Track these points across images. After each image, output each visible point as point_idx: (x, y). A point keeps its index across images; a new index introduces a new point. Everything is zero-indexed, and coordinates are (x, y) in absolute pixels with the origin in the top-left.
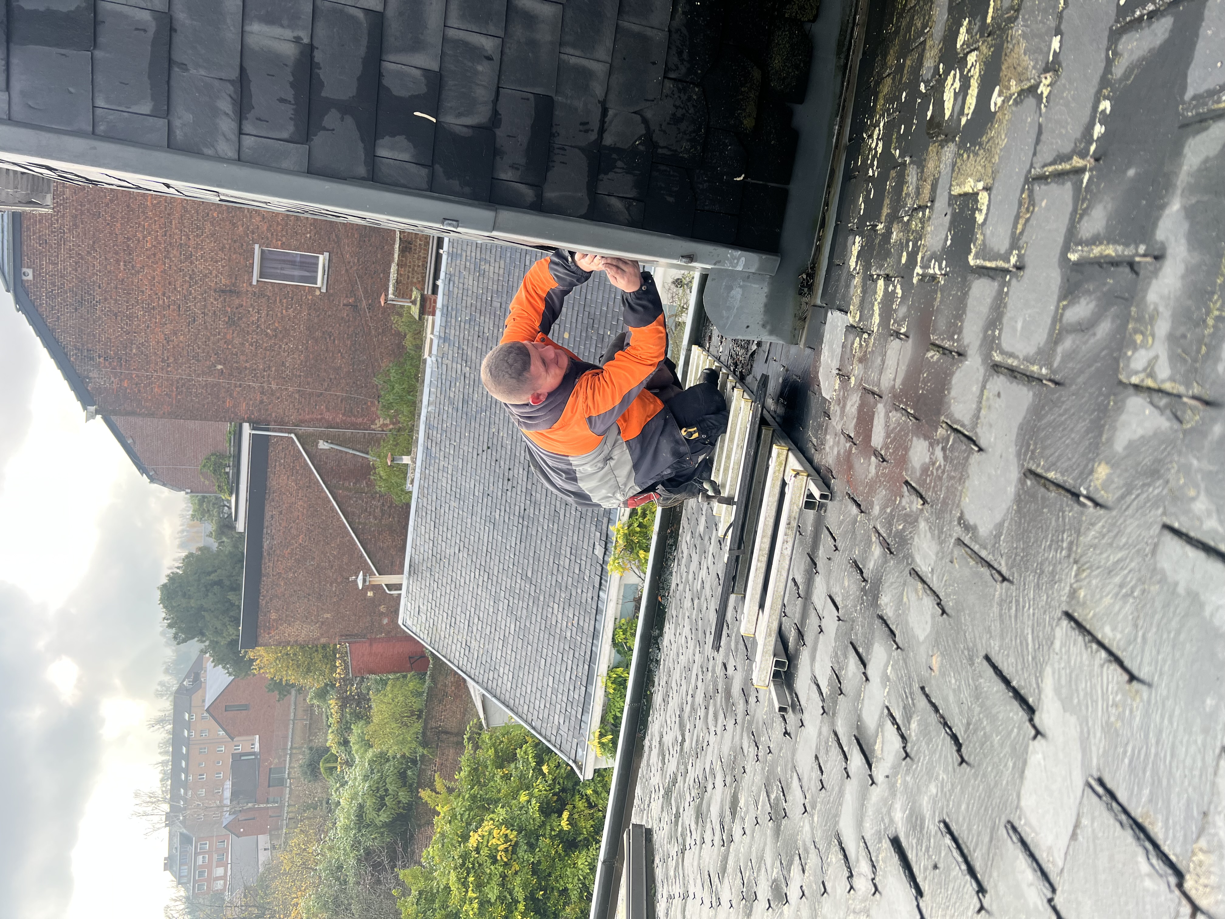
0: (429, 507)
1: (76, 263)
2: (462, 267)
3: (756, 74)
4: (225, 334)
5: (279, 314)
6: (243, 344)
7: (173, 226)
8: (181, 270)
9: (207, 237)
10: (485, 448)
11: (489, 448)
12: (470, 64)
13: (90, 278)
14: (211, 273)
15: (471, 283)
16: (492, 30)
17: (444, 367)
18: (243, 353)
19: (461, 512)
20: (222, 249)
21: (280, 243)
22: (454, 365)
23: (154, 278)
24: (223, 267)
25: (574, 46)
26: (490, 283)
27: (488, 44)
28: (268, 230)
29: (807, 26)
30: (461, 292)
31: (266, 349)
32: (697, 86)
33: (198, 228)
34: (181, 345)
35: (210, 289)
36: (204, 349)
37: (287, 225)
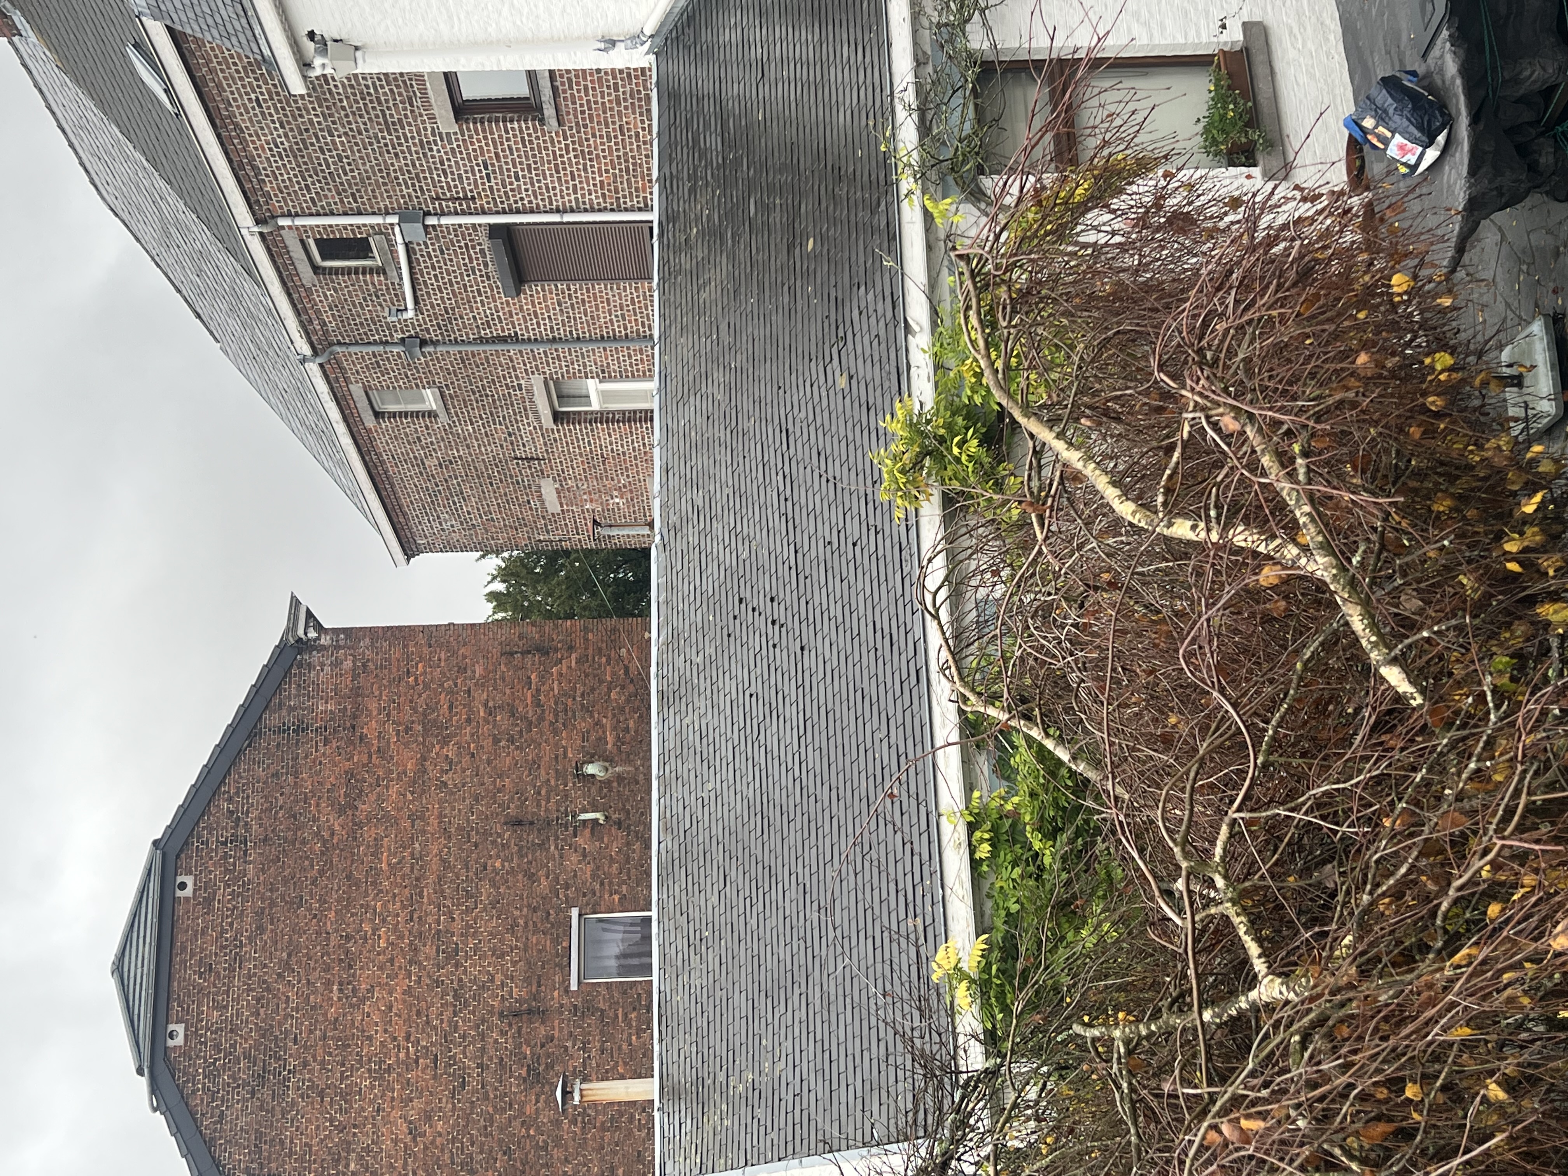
1: (258, 1000)
4: (522, 1105)
5: (625, 1046)
6: (557, 1123)
7: (425, 900)
8: (438, 983)
9: (485, 909)
13: (280, 1024)
14: (492, 981)
18: (558, 1142)
20: (512, 929)
21: (616, 897)
23: (390, 1008)
24: (514, 963)
28: (594, 876)
31: (603, 1129)
33: (468, 895)
34: (438, 1140)
35: (491, 1013)
36: (483, 1144)
37: (627, 862)
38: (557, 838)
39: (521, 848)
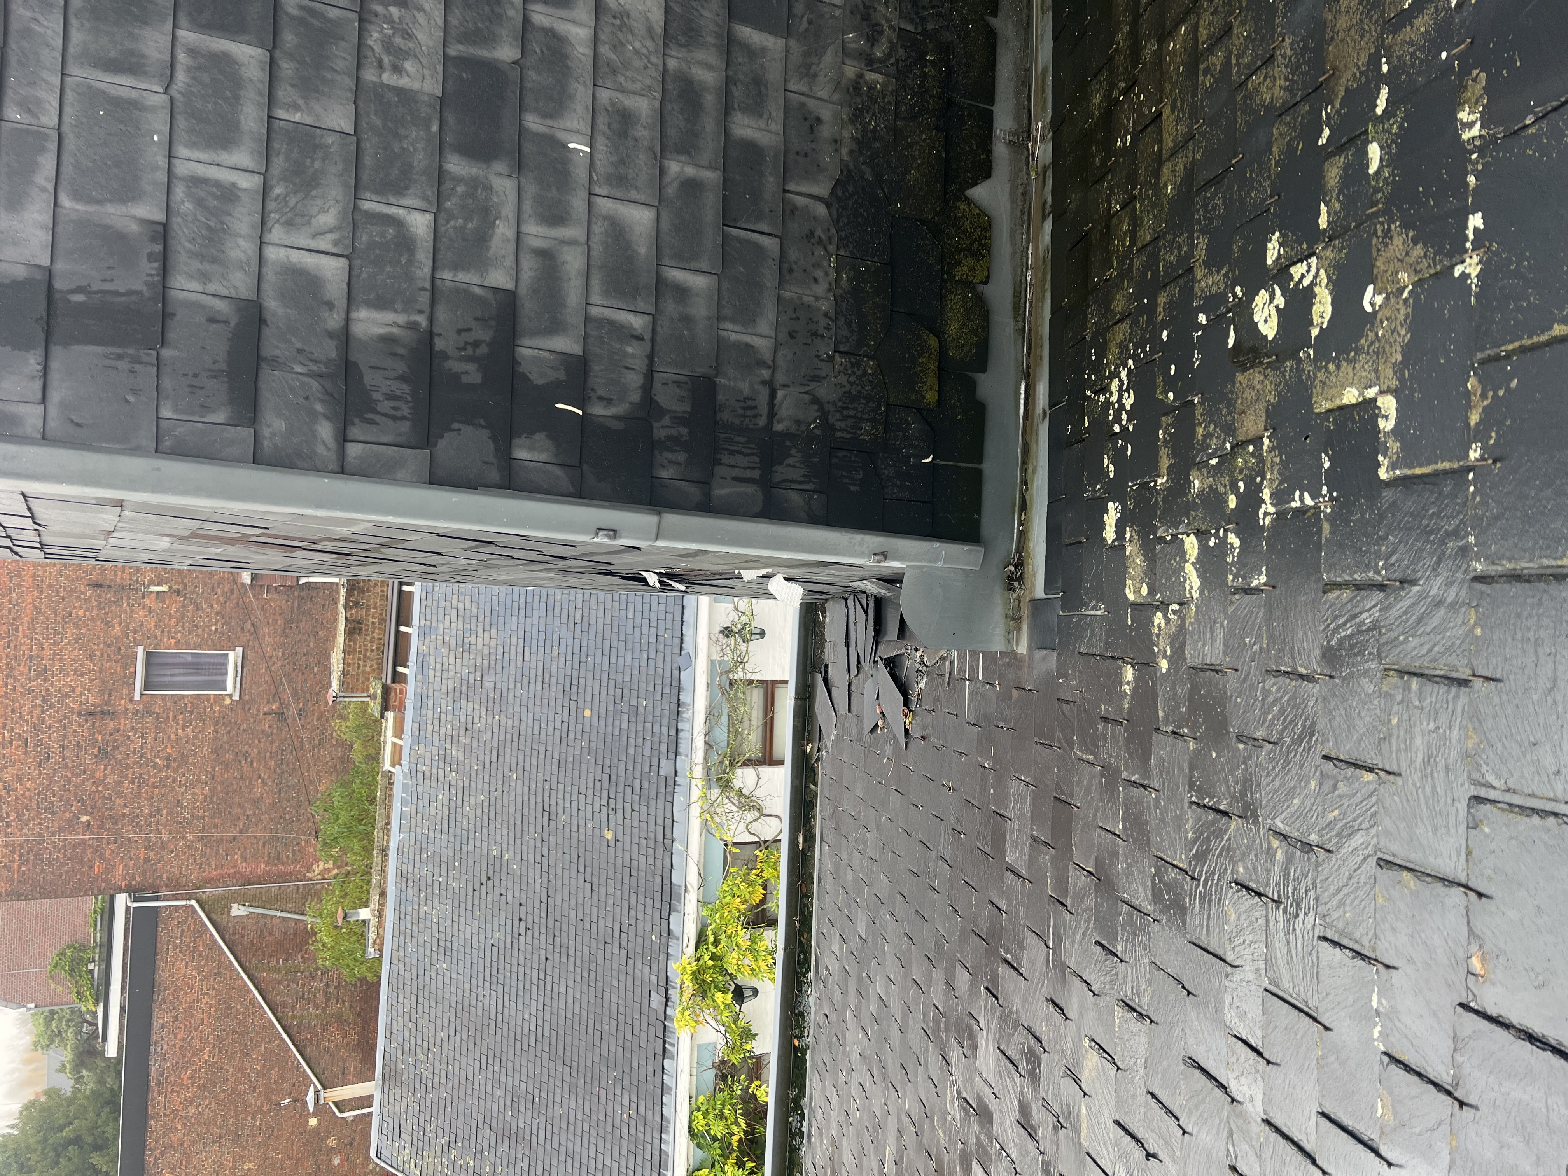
0: (408, 975)
2: (439, 642)
3: (933, 342)
4: (95, 771)
5: (173, 736)
6: (120, 783)
7: (20, 634)
8: (30, 691)
9: (69, 643)
10: (484, 880)
11: (489, 879)
12: (618, 346)
14: (74, 691)
15: (452, 660)
16: (642, 306)
17: (420, 775)
18: (119, 794)
19: (454, 976)
20: (90, 658)
21: (173, 641)
22: (434, 771)
24: (92, 681)
25: (733, 321)
26: (479, 660)
27: (637, 322)
28: (155, 626)
29: (980, 287)
30: (439, 674)
31: (154, 786)
32: (872, 358)
33: (56, 633)
34: (27, 793)
35: (72, 713)
36: (62, 796)
37: (183, 617)
38: (129, 598)
39: (100, 603)
